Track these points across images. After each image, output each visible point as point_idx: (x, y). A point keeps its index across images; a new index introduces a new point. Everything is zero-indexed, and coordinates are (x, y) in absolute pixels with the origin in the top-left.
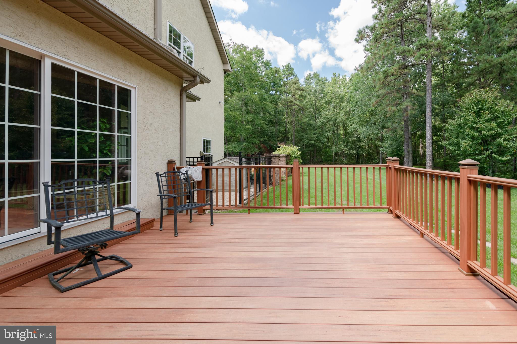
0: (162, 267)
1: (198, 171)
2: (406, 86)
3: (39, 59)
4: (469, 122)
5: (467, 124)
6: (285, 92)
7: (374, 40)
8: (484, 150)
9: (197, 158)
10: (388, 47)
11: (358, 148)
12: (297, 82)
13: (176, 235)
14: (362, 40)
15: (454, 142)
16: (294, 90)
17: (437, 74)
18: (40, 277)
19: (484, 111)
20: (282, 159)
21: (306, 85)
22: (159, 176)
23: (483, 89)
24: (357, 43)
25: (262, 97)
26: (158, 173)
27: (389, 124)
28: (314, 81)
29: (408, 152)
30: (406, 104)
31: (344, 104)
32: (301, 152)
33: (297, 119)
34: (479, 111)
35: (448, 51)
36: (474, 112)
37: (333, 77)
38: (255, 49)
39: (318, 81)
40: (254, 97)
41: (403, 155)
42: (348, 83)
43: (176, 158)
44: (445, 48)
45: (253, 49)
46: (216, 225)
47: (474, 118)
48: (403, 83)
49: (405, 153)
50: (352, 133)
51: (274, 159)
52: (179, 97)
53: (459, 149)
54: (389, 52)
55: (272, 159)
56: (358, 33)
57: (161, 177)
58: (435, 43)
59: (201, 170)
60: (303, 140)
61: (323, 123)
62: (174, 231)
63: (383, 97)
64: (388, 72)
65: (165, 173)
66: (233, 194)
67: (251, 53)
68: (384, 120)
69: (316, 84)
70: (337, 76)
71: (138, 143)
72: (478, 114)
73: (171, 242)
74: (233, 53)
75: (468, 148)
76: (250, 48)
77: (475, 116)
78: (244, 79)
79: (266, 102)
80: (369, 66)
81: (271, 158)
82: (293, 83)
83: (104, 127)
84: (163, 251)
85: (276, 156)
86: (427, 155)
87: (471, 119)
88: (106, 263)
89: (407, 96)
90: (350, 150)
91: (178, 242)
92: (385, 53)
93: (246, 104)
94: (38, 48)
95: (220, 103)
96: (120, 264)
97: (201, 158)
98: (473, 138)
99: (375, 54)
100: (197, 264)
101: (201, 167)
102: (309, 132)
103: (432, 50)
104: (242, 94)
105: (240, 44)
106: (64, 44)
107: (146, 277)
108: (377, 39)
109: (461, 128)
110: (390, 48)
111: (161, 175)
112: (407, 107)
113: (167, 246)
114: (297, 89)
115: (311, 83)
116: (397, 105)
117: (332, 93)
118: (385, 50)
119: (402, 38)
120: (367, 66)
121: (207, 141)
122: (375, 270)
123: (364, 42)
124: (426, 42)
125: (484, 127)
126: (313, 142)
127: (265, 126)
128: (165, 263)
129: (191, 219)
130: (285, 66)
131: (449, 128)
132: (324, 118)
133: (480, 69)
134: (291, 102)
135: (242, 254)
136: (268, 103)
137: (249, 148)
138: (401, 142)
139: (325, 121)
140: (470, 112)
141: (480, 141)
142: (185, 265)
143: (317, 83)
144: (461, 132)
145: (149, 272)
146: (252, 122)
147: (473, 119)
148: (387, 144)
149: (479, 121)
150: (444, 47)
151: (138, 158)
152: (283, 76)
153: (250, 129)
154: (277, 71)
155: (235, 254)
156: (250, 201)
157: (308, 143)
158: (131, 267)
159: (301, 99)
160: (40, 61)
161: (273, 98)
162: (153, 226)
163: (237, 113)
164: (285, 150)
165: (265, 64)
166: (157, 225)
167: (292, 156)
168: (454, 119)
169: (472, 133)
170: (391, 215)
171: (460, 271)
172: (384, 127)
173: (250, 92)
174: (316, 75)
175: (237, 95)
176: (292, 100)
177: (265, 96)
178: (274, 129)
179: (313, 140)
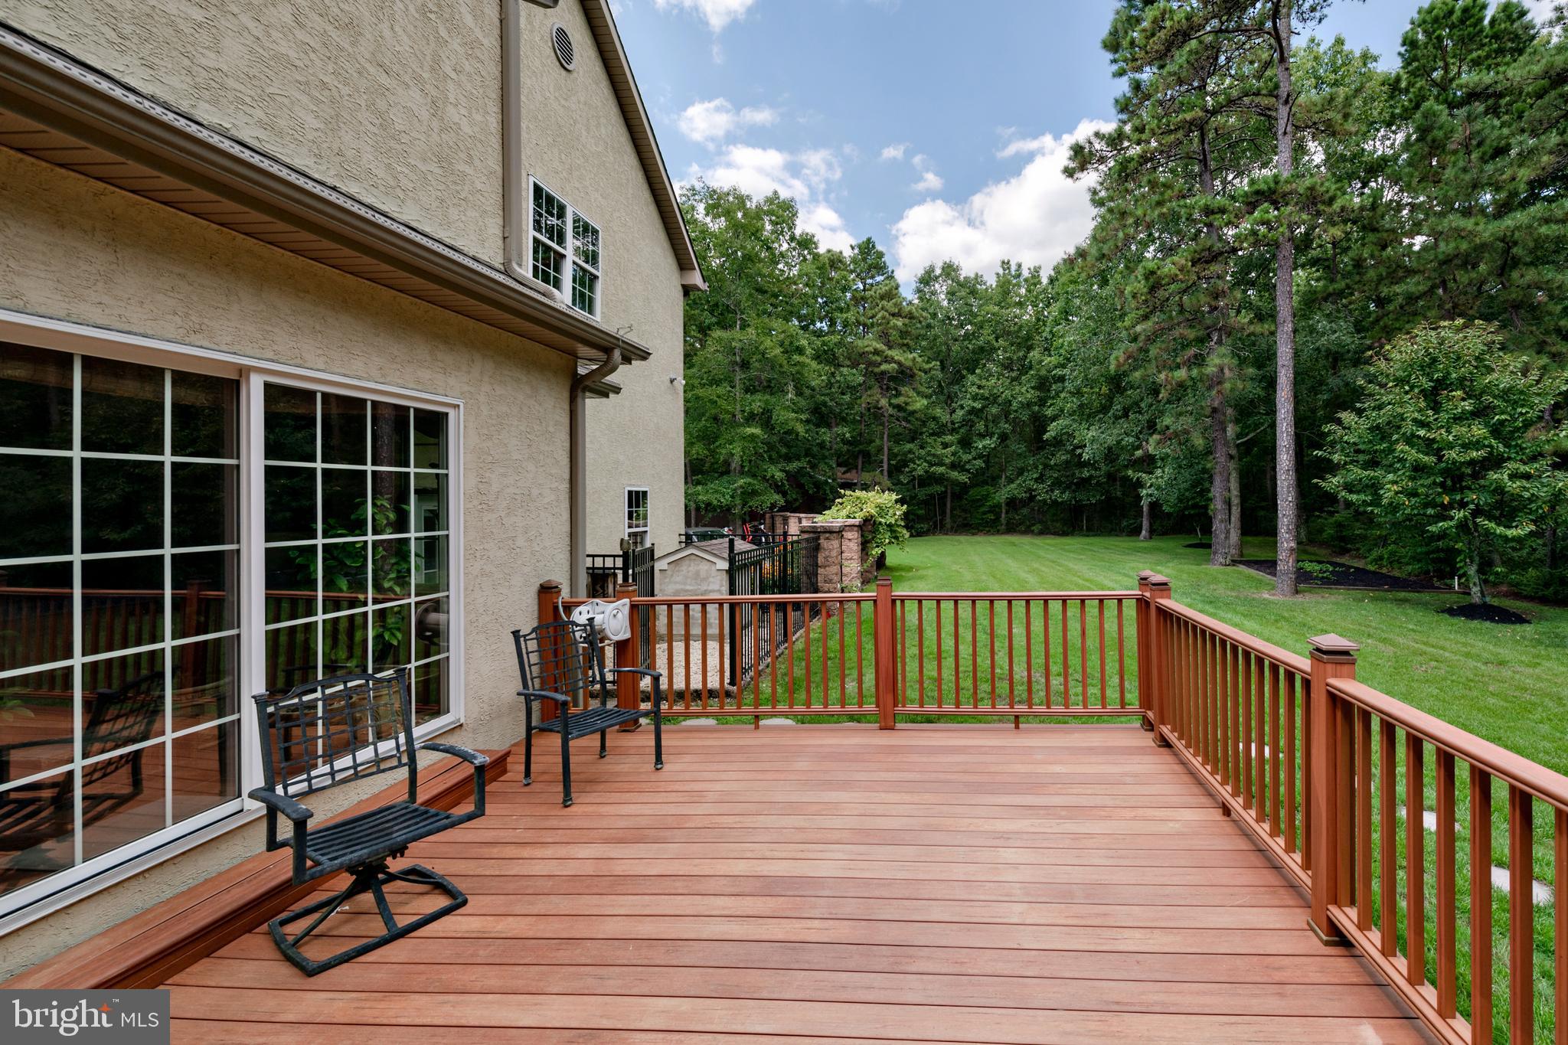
0: (541, 905)
1: (620, 615)
2: (1216, 308)
3: (236, 378)
4: (1404, 423)
5: (1399, 427)
6: (859, 323)
7: (1120, 175)
8: (1450, 506)
9: (614, 556)
10: (1162, 194)
11: (1075, 484)
12: (894, 292)
13: (567, 801)
14: (1085, 172)
15: (1361, 479)
16: (883, 318)
17: (1314, 262)
18: (250, 931)
19: (1451, 391)
20: (848, 535)
21: (920, 298)
22: (522, 639)
23: (1446, 323)
24: (1070, 180)
25: (791, 343)
26: (519, 631)
27: (1167, 420)
28: (944, 288)
29: (1228, 503)
30: (1217, 361)
31: (1035, 354)
32: (905, 506)
33: (894, 401)
34: (1434, 388)
35: (1338, 210)
36: (1422, 391)
37: (1001, 272)
38: (770, 201)
39: (956, 288)
40: (768, 343)
41: (1211, 513)
42: (1045, 291)
43: (560, 576)
44: (1331, 201)
45: (765, 202)
46: (667, 767)
47: (1420, 411)
48: (1208, 299)
49: (1217, 505)
50: (1057, 442)
51: (827, 539)
52: (567, 407)
53: (1376, 501)
54: (1164, 210)
55: (822, 541)
56: (1072, 153)
57: (525, 641)
58: (1302, 186)
59: (626, 610)
60: (912, 465)
61: (973, 411)
62: (560, 788)
63: (1148, 338)
64: (1159, 272)
65: (534, 630)
66: (713, 646)
67: (758, 214)
68: (1151, 405)
69: (950, 296)
70: (1013, 268)
71: (465, 550)
72: (1433, 397)
73: (554, 823)
74: (707, 215)
75: (1403, 498)
76: (754, 201)
77: (1423, 404)
78: (741, 292)
79: (802, 359)
80: (1105, 251)
81: (818, 538)
82: (882, 298)
83: (385, 522)
84: (539, 852)
85: (831, 532)
86: (1280, 515)
87: (1411, 412)
88: (402, 890)
89: (1220, 337)
90: (1052, 491)
91: (574, 824)
92: (1153, 211)
93: (745, 365)
94: (235, 353)
95: (672, 381)
96: (437, 891)
97: (625, 556)
98: (1418, 469)
99: (1123, 214)
100: (626, 897)
101: (627, 601)
102: (929, 441)
103: (1289, 208)
104: (737, 337)
105: (725, 190)
106: (292, 330)
107: (504, 935)
108: (1125, 174)
109: (1383, 439)
110: (1166, 197)
111: (525, 636)
112: (1222, 370)
113: (548, 837)
114: (893, 315)
115: (934, 293)
116: (1190, 363)
117: (998, 323)
118: (1154, 203)
119: (1204, 162)
120: (1100, 249)
121: (637, 493)
122: (1084, 923)
123: (1091, 178)
124: (1272, 185)
125: (1451, 438)
126: (941, 469)
127: (801, 429)
128: (546, 891)
129: (603, 747)
130: (859, 247)
131: (1346, 438)
132: (975, 398)
133: (1441, 257)
134: (876, 352)
135: (740, 868)
136: (808, 361)
137: (754, 493)
138: (1205, 471)
139: (978, 405)
140: (1407, 393)
141: (1439, 479)
142: (595, 899)
143: (953, 293)
144: (1384, 451)
145: (511, 919)
146: (765, 418)
147: (1416, 415)
148: (1162, 477)
149: (1436, 420)
150: (1327, 197)
151: (466, 589)
152: (853, 276)
153: (758, 437)
154: (835, 261)
155: (722, 868)
156: (759, 674)
157: (926, 472)
158: (465, 903)
159: (905, 342)
160: (237, 383)
161: (824, 344)
162: (505, 772)
163: (720, 391)
164: (860, 503)
165: (799, 243)
166: (516, 767)
167: (880, 523)
168: (1360, 412)
169: (1413, 454)
170: (1151, 735)
171: (1313, 930)
172: (1152, 426)
173: (757, 328)
174: (949, 270)
175: (720, 340)
176: (878, 346)
177: (798, 341)
178: (826, 435)
179: (941, 464)
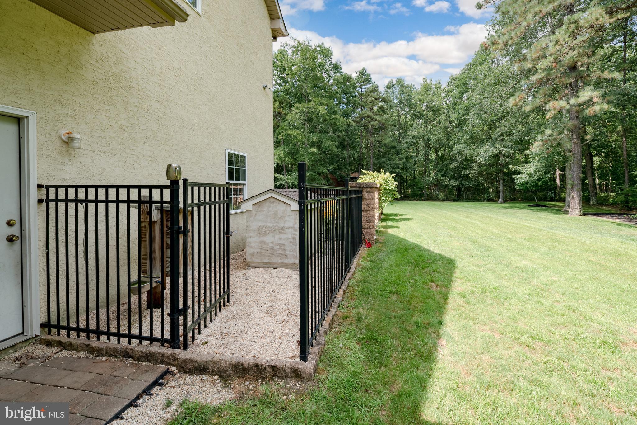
6: (360, 105)
11: (462, 177)
12: (376, 89)
16: (372, 101)
21: (387, 94)
28: (398, 89)
32: (396, 182)
37: (423, 83)
38: (320, 46)
39: (403, 89)
45: (318, 47)
51: (368, 192)
55: (364, 193)
67: (316, 51)
69: (400, 92)
70: (429, 81)
78: (307, 87)
81: (362, 191)
82: (371, 93)
90: (450, 180)
93: (310, 121)
95: (265, 88)
102: (392, 157)
104: (304, 107)
115: (394, 91)
121: (237, 156)
126: (398, 170)
127: (335, 150)
130: (359, 72)
132: (413, 138)
134: (369, 116)
136: (339, 117)
139: (415, 141)
143: (402, 91)
146: (318, 144)
152: (357, 84)
153: (316, 153)
154: (349, 79)
159: (380, 114)
163: (299, 132)
165: (334, 67)
173: (315, 102)
174: (400, 82)
175: (298, 108)
176: (369, 114)
177: (334, 109)
178: (345, 154)
179: (398, 168)
